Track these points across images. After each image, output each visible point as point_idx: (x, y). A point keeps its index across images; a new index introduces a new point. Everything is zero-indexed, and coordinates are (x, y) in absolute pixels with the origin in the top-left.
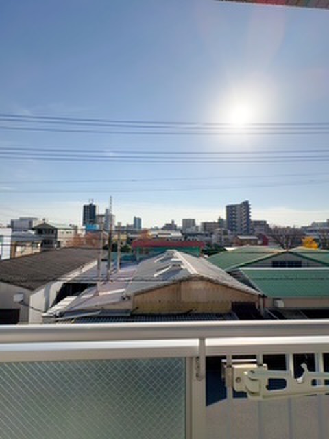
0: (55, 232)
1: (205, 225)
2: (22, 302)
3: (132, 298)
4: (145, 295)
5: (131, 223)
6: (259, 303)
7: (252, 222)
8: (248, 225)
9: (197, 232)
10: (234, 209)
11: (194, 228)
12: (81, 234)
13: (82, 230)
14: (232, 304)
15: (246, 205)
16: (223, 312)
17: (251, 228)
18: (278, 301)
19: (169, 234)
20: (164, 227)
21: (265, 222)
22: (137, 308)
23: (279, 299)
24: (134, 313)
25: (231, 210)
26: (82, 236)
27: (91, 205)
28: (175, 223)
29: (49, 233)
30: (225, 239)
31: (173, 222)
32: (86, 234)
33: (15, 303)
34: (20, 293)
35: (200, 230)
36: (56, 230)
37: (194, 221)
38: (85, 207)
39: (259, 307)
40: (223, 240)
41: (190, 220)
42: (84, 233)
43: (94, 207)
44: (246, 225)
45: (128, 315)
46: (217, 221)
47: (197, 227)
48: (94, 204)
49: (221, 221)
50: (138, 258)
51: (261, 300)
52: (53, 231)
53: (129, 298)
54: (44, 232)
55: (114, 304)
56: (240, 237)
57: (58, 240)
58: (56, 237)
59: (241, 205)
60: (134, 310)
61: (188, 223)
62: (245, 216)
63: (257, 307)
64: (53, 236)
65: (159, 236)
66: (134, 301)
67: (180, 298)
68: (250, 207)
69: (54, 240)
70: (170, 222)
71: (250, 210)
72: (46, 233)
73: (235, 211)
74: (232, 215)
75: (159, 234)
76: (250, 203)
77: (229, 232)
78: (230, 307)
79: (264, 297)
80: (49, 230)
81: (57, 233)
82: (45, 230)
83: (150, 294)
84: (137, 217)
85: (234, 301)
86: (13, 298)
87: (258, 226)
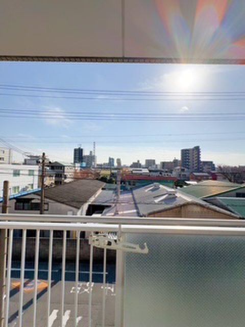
0: (63, 168)
1: (164, 164)
5: (107, 162)
7: (201, 162)
9: (156, 169)
10: (187, 152)
11: (155, 166)
12: (77, 170)
13: (78, 167)
15: (197, 149)
17: (201, 167)
19: (141, 170)
20: (132, 165)
21: (212, 162)
25: (185, 153)
26: (78, 171)
27: (79, 148)
28: (140, 162)
29: (58, 169)
30: (183, 175)
31: (138, 161)
32: (81, 170)
35: (159, 168)
36: (64, 166)
37: (154, 161)
38: (75, 150)
40: (181, 176)
41: (151, 160)
42: (79, 169)
43: (82, 150)
44: (197, 164)
47: (156, 165)
48: (81, 148)
49: (175, 161)
50: (128, 188)
52: (61, 167)
54: (55, 168)
56: (195, 174)
57: (65, 174)
58: (64, 172)
59: (193, 150)
61: (150, 163)
62: (196, 157)
64: (62, 171)
65: (134, 172)
68: (201, 150)
69: (62, 173)
70: (136, 161)
71: (201, 153)
72: (57, 169)
73: (189, 153)
74: (186, 156)
75: (134, 170)
76: (200, 148)
77: (186, 170)
80: (59, 167)
82: (56, 167)
84: (111, 157)
87: (206, 165)
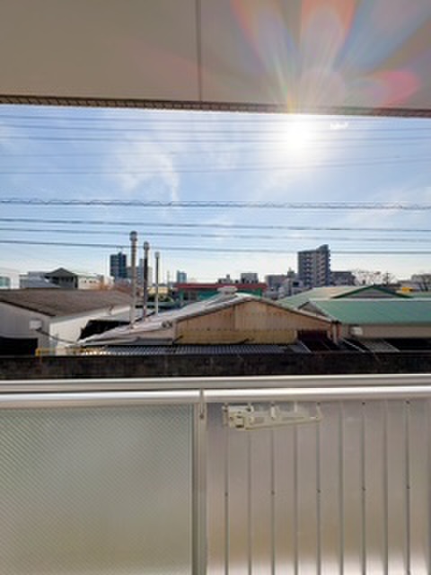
0: (74, 280)
1: (270, 278)
2: (39, 330)
3: (174, 325)
4: (190, 322)
6: (332, 332)
7: (332, 273)
8: (327, 277)
10: (308, 255)
13: (109, 280)
14: (299, 332)
15: (324, 251)
16: (287, 342)
17: (330, 280)
18: (355, 328)
21: (350, 273)
22: (181, 337)
23: (356, 325)
24: (178, 342)
25: (304, 257)
27: (120, 254)
28: (231, 277)
29: (67, 281)
30: (295, 292)
31: (228, 276)
32: (115, 284)
33: (32, 330)
34: (37, 319)
36: (76, 277)
37: (255, 275)
38: (113, 257)
39: (332, 336)
40: (293, 293)
41: (250, 274)
42: (112, 283)
43: (124, 257)
44: (323, 277)
45: (170, 343)
46: (286, 274)
48: (124, 253)
49: (291, 274)
50: (182, 304)
51: (334, 328)
52: (72, 278)
53: (171, 325)
54: (60, 280)
55: (153, 331)
59: (317, 252)
60: (177, 339)
61: (249, 277)
62: (323, 264)
63: (329, 336)
64: (73, 283)
66: (176, 330)
67: (234, 326)
70: (225, 277)
72: (63, 282)
73: (310, 258)
74: (305, 264)
76: (330, 248)
78: (296, 335)
79: (337, 323)
80: (68, 277)
81: (77, 280)
82: (63, 279)
83: (196, 320)
84: (181, 271)
85: (300, 328)
86: (28, 325)
87: (340, 278)
